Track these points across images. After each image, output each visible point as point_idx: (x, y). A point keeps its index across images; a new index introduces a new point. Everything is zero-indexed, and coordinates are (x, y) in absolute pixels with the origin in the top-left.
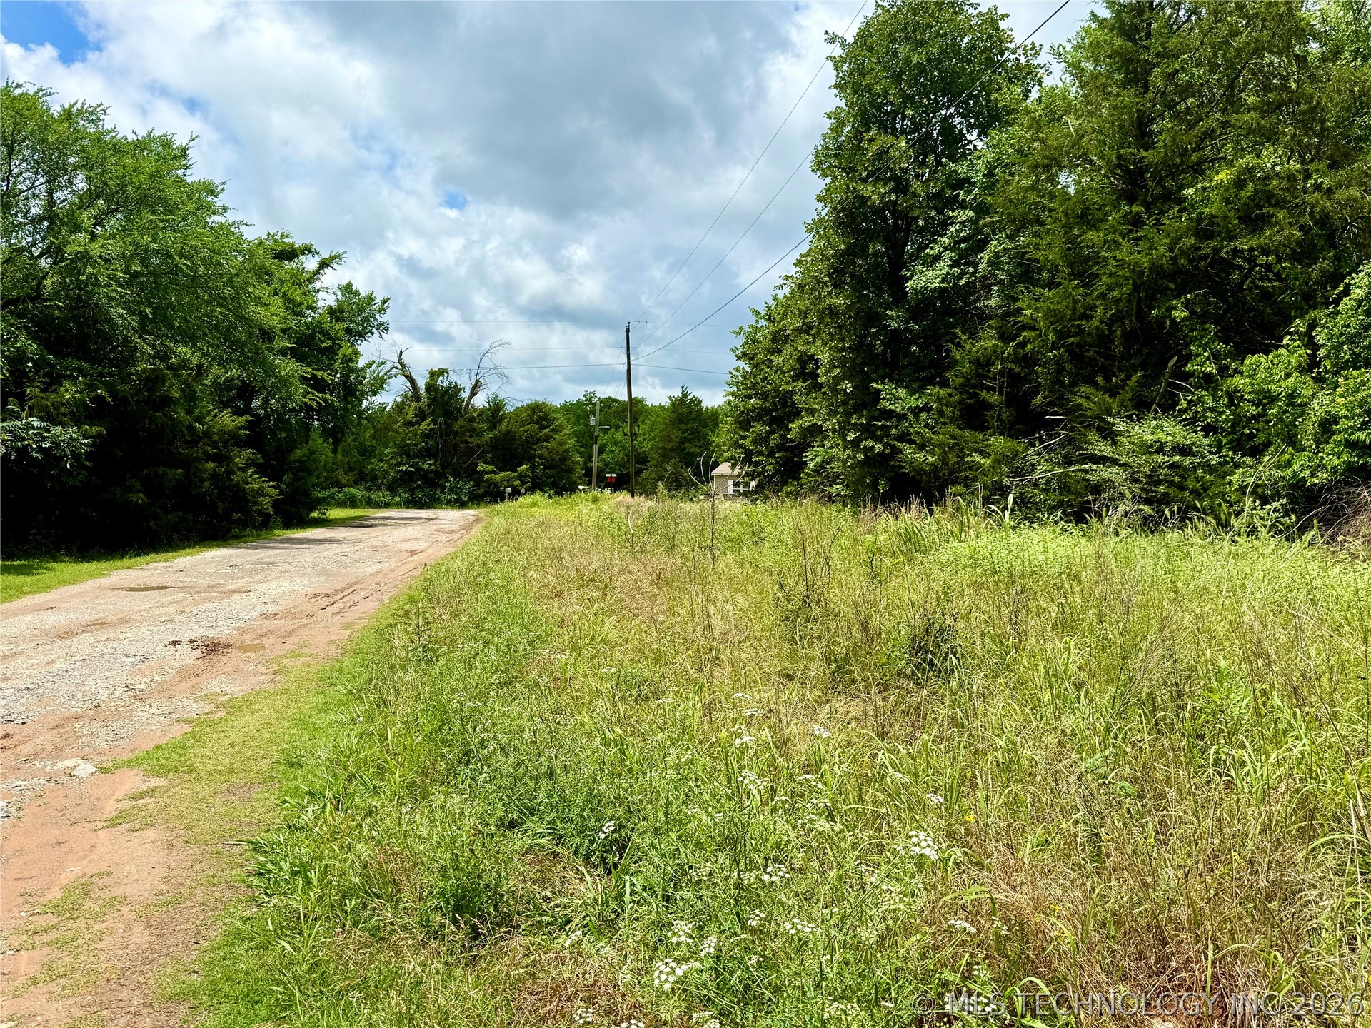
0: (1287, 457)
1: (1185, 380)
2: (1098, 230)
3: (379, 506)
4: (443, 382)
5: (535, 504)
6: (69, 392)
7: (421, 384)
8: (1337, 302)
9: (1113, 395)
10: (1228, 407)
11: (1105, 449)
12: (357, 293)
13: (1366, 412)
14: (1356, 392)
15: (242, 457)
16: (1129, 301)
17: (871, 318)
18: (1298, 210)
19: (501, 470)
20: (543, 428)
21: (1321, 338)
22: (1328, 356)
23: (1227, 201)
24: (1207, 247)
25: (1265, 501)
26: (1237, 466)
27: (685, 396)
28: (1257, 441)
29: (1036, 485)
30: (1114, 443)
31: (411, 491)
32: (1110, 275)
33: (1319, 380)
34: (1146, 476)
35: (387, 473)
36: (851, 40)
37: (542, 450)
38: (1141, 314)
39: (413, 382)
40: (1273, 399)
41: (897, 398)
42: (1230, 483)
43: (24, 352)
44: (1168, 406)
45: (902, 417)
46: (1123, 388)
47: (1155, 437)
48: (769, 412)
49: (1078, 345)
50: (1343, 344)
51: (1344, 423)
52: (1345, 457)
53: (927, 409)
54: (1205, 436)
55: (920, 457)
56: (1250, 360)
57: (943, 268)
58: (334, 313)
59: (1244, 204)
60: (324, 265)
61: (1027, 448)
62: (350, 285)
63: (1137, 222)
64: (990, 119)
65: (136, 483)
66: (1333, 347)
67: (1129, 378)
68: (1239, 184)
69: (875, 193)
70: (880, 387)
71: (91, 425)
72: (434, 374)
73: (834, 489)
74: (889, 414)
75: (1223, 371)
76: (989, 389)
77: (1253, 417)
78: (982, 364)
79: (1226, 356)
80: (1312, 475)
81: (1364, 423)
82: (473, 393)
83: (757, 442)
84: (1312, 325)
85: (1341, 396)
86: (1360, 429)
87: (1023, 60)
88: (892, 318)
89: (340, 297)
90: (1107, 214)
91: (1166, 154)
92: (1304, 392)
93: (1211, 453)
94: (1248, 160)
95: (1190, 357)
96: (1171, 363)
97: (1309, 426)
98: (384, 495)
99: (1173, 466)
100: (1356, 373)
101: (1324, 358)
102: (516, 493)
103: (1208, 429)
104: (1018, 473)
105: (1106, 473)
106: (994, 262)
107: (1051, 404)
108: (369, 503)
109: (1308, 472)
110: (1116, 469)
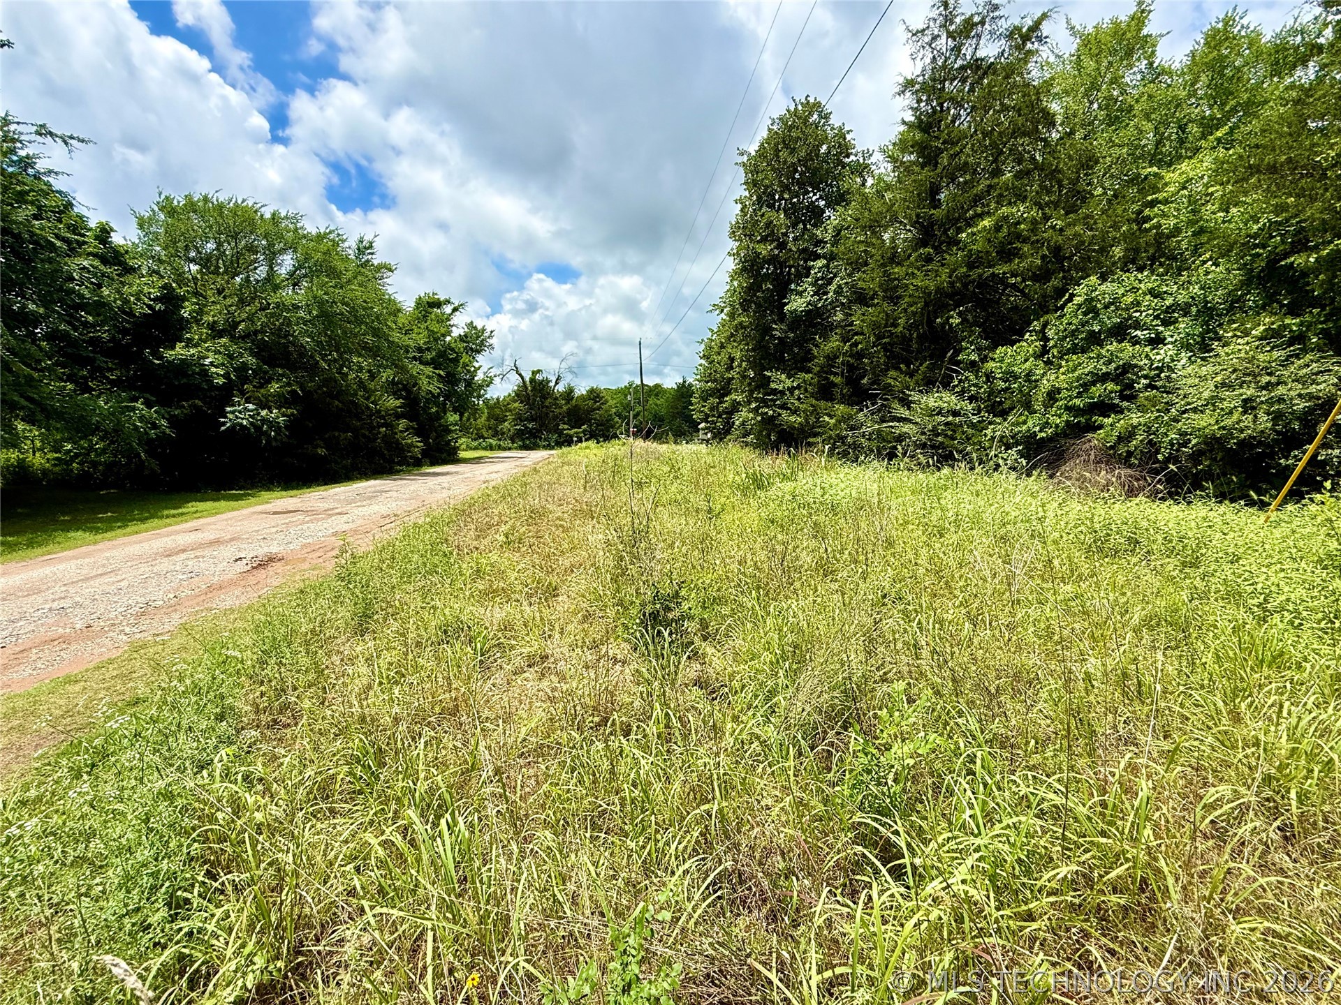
0: (1024, 418)
1: (958, 366)
2: (903, 266)
3: (505, 449)
4: (539, 377)
5: (587, 448)
6: (274, 387)
7: (527, 379)
8: (1063, 307)
9: (911, 377)
10: (986, 383)
11: (905, 413)
12: (475, 328)
13: (1081, 385)
14: (1073, 371)
15: (402, 424)
16: (922, 314)
17: (767, 330)
18: (1037, 244)
19: (573, 427)
20: (596, 402)
21: (1050, 334)
22: (1055, 346)
23: (989, 241)
24: (974, 274)
25: (1008, 447)
26: (990, 423)
27: (685, 382)
28: (1006, 406)
29: (864, 436)
30: (909, 408)
31: (523, 440)
32: (910, 296)
33: (1048, 363)
34: (929, 431)
35: (509, 430)
36: (753, 153)
37: (596, 415)
38: (930, 322)
39: (522, 378)
40: (1016, 377)
41: (781, 380)
42: (986, 435)
43: (246, 364)
44: (946, 385)
45: (782, 393)
46: (917, 372)
47: (936, 404)
48: (719, 391)
49: (889, 343)
50: (1066, 337)
51: (1064, 394)
52: (1065, 417)
53: (799, 387)
54: (971, 403)
55: (792, 418)
56: (1000, 350)
57: (808, 297)
58: (462, 339)
59: (1001, 242)
60: (455, 310)
61: (857, 413)
62: (472, 322)
63: (929, 259)
64: (840, 199)
65: (321, 443)
66: (1059, 339)
67: (921, 365)
68: (998, 228)
69: (764, 250)
70: (769, 374)
71: (287, 408)
72: (534, 373)
73: (749, 439)
74: (775, 392)
75: (984, 359)
76: (835, 374)
77: (1003, 390)
78: (831, 358)
79: (986, 349)
80: (1041, 431)
81: (1079, 393)
82: (557, 383)
83: (712, 409)
84: (1045, 326)
85: (1063, 374)
86: (1076, 397)
87: (861, 161)
88: (776, 329)
89: (466, 330)
90: (910, 255)
91: (948, 212)
92: (1037, 372)
93: (973, 414)
94: (1005, 210)
95: (961, 350)
96: (949, 354)
97: (1040, 395)
98: (508, 443)
99: (947, 424)
100: (1074, 357)
101: (1052, 347)
102: (580, 441)
103: (971, 399)
104: (852, 428)
105: (905, 428)
106: (839, 291)
107: (873, 383)
108: (500, 448)
109: (1038, 428)
110: (911, 426)
